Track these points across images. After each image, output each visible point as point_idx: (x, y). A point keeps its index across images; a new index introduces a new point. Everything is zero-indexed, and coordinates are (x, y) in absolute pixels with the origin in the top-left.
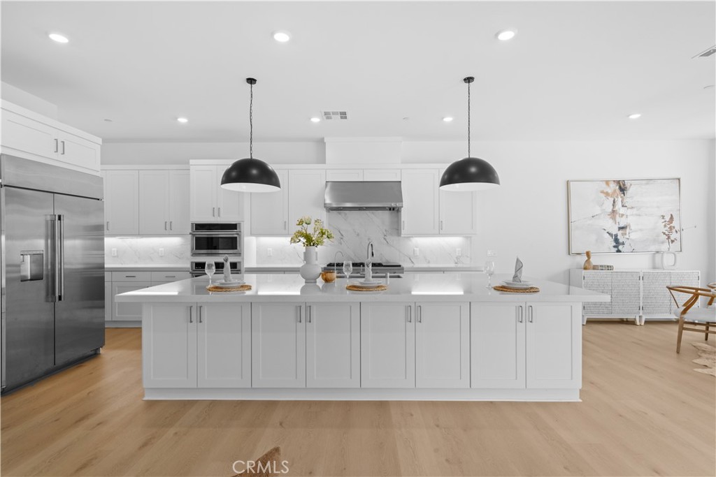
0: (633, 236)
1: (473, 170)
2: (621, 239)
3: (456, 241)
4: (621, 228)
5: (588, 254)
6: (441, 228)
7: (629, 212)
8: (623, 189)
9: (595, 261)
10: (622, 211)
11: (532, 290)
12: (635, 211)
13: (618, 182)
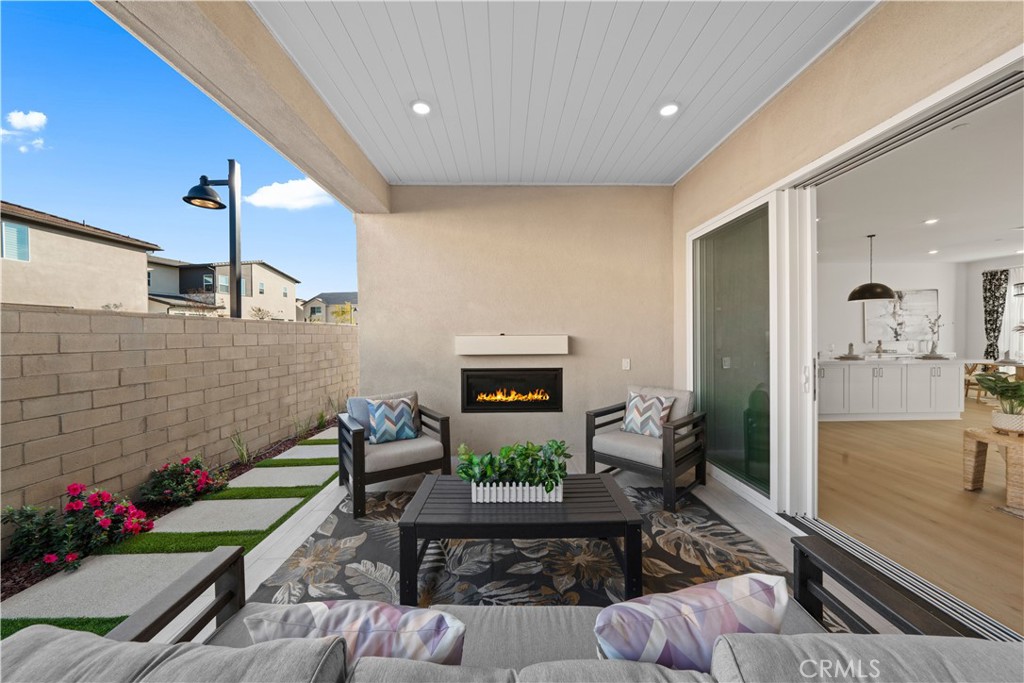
0: (907, 330)
2: (899, 332)
4: (899, 324)
5: (880, 342)
7: (904, 313)
8: (901, 297)
9: (884, 347)
10: (900, 312)
12: (908, 312)
13: (897, 292)
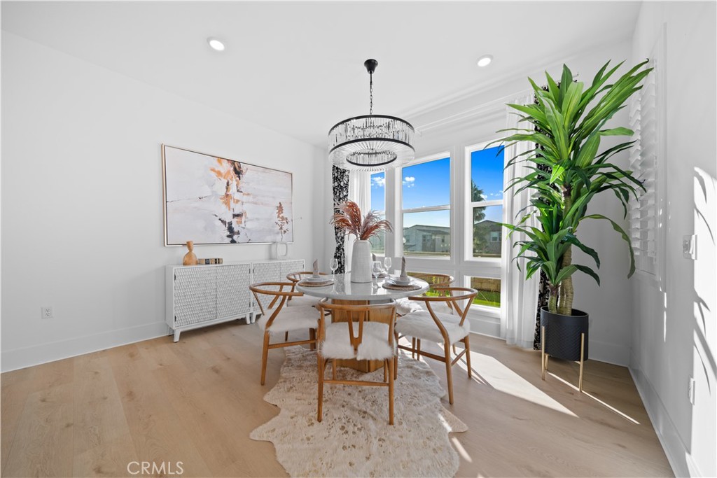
0: (249, 225)
2: (236, 227)
4: (235, 216)
7: (245, 198)
8: (238, 172)
10: (237, 196)
12: (251, 198)
13: (233, 162)
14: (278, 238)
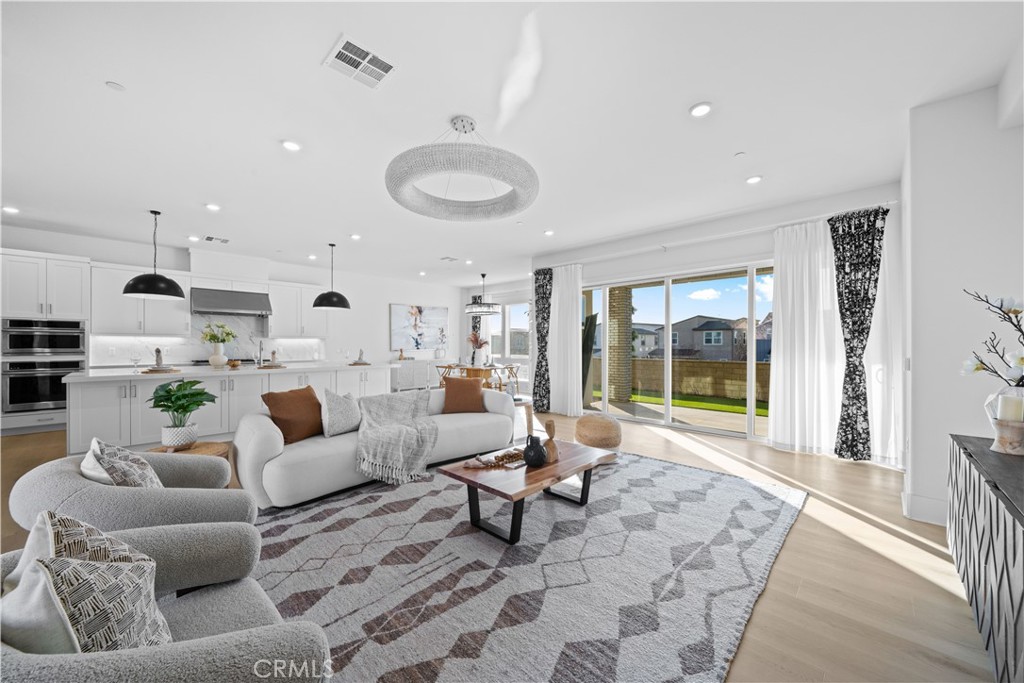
0: (425, 340)
1: (335, 299)
2: (419, 341)
3: (314, 342)
4: (420, 335)
5: (401, 351)
6: (303, 332)
8: (420, 312)
9: (405, 355)
10: (420, 324)
11: (365, 364)
13: (418, 307)
14: (440, 346)
